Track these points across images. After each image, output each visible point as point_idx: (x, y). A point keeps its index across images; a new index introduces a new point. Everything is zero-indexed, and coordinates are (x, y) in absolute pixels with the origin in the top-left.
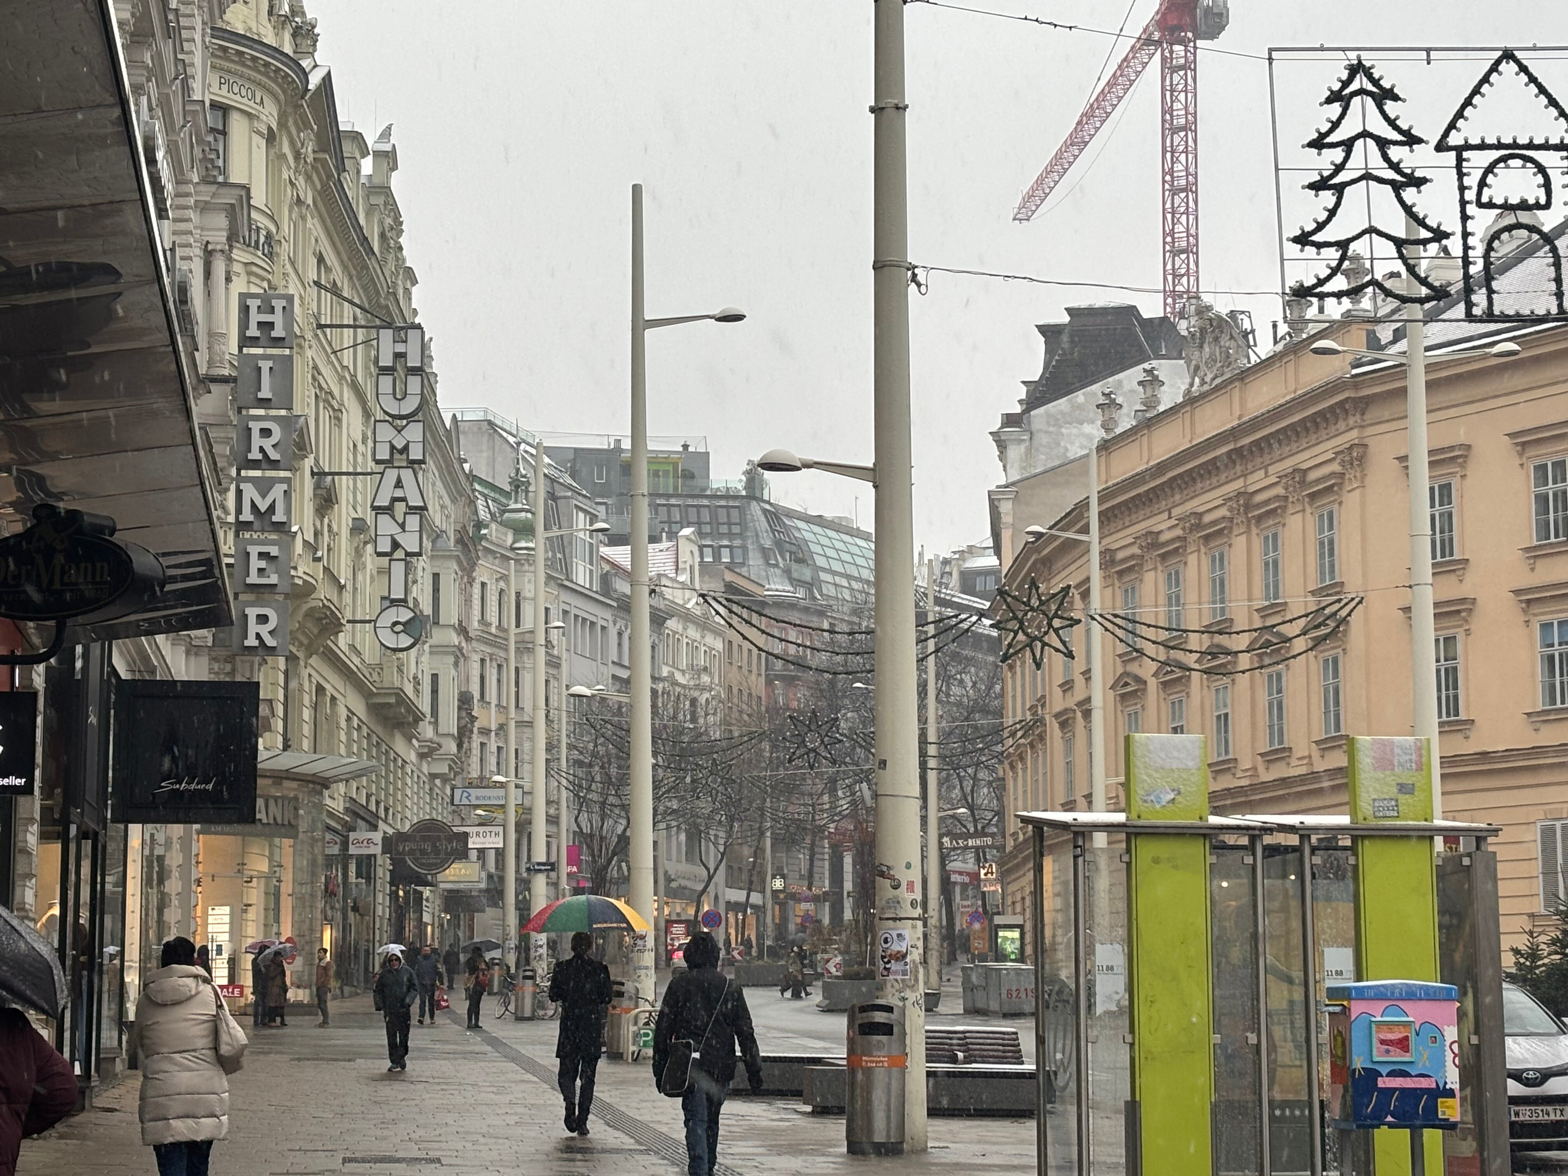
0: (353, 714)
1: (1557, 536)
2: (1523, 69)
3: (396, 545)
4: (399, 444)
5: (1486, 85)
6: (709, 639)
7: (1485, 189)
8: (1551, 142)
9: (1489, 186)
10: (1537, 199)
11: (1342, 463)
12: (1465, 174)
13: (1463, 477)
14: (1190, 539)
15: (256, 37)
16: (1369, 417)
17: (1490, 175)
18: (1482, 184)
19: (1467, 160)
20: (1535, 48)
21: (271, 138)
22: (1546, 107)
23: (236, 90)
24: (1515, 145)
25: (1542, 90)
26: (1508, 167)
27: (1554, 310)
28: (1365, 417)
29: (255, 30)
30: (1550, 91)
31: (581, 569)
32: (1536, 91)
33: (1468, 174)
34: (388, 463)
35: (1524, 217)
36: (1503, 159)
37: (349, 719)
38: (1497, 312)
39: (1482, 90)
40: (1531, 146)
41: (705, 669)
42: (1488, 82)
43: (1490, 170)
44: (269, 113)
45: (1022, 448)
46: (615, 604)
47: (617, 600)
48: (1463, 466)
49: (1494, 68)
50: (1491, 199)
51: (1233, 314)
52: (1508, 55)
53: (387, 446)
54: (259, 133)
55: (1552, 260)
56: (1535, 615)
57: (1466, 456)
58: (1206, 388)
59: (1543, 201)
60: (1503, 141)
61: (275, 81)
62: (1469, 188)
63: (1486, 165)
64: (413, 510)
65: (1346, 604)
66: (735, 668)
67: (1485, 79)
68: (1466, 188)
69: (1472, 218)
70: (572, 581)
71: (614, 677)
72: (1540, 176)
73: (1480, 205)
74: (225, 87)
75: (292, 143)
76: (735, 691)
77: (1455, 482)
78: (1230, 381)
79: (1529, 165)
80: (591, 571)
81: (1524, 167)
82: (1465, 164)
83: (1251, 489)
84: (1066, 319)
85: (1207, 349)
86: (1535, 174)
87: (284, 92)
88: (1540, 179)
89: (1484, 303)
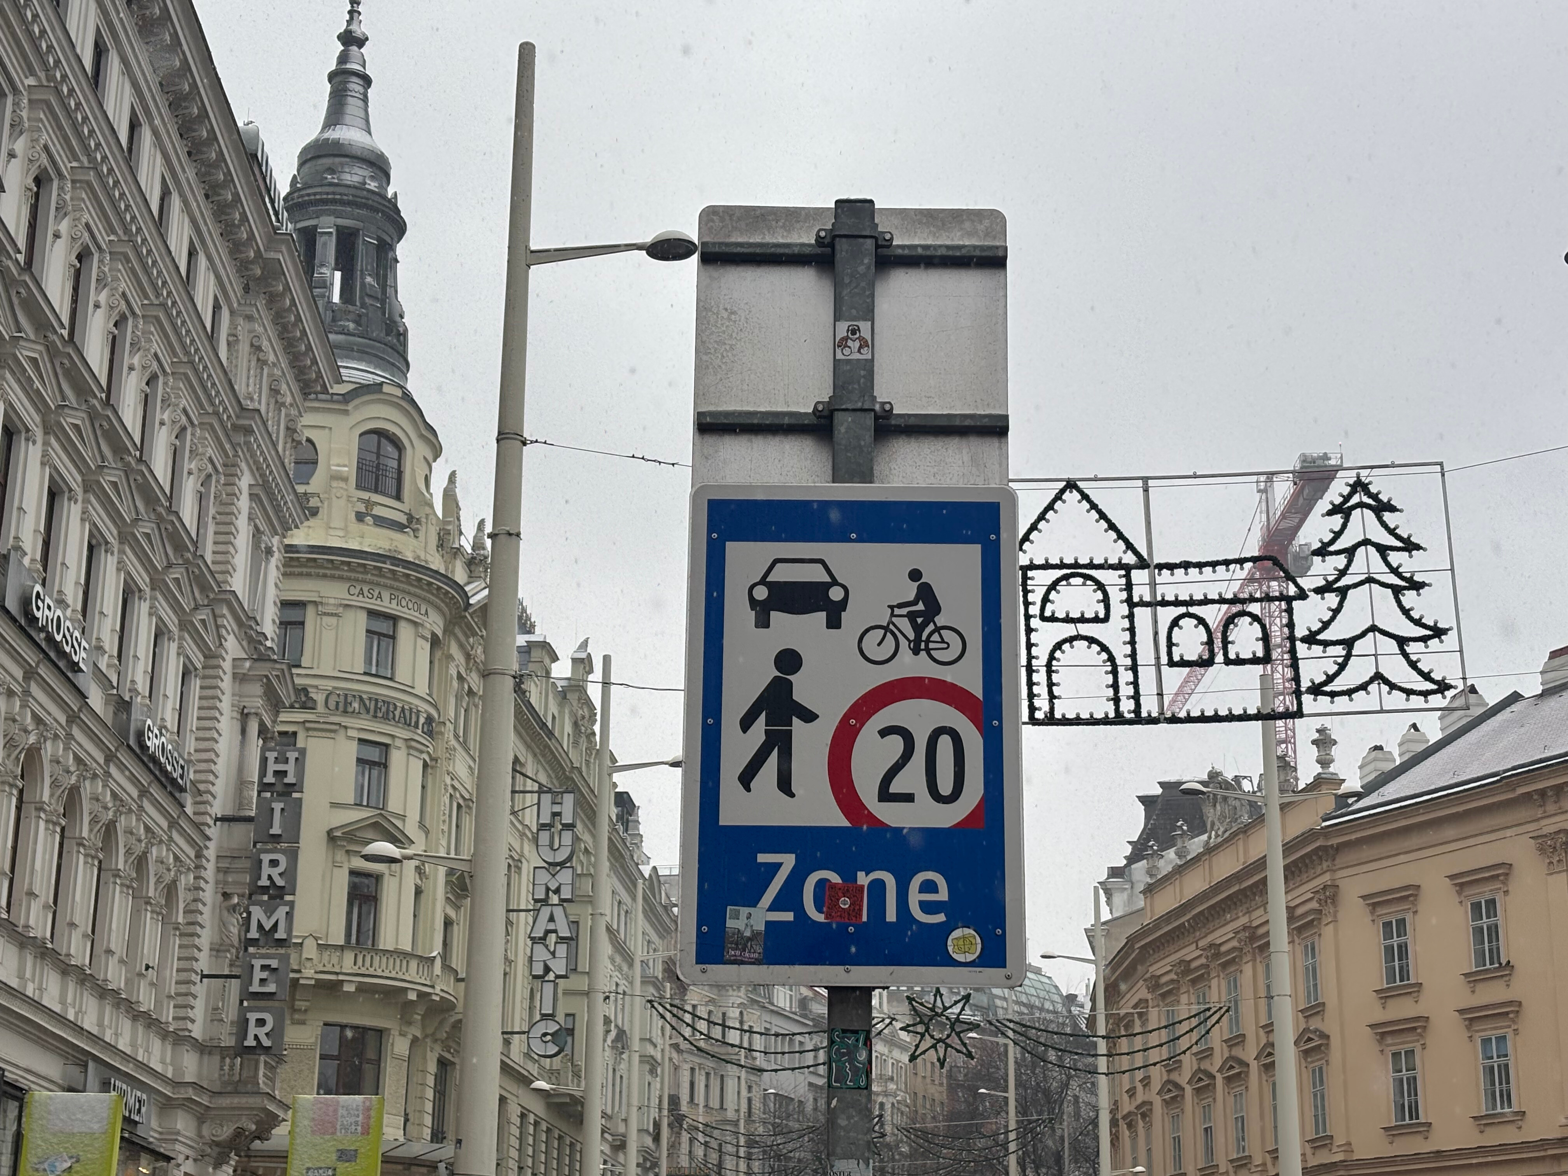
0: (529, 1111)
1: (1491, 963)
2: (1085, 497)
3: (547, 969)
4: (553, 886)
5: (1051, 512)
6: (896, 1053)
7: (1049, 604)
8: (1110, 562)
9: (1052, 602)
10: (1097, 613)
11: (1319, 901)
12: (1030, 591)
13: (1415, 912)
14: (1212, 966)
15: (423, 564)
16: (1340, 861)
17: (1053, 592)
18: (1045, 600)
19: (1032, 578)
20: (1096, 479)
21: (435, 642)
22: (1106, 531)
23: (404, 603)
24: (1076, 565)
25: (1102, 516)
26: (1069, 584)
27: (1112, 715)
28: (1336, 862)
29: (423, 557)
30: (1110, 516)
31: (781, 995)
32: (1097, 516)
33: (1033, 591)
34: (545, 902)
35: (1085, 629)
36: (1066, 577)
37: (523, 1116)
38: (1058, 715)
39: (1047, 517)
40: (1091, 566)
41: (892, 1079)
42: (1053, 509)
43: (1053, 586)
44: (435, 623)
45: (1125, 895)
46: (811, 1023)
47: (813, 1020)
48: (1413, 903)
49: (1058, 497)
50: (1053, 613)
51: (1237, 779)
52: (1071, 485)
53: (543, 888)
54: (423, 637)
55: (1110, 669)
56: (1477, 1031)
57: (1416, 895)
58: (1220, 840)
59: (1102, 615)
60: (1065, 561)
61: (437, 596)
62: (1034, 603)
63: (1049, 583)
64: (562, 940)
65: (1215, 1012)
66: (919, 1079)
67: (1050, 507)
68: (1030, 603)
69: (1036, 630)
70: (773, 1004)
71: (810, 1084)
72: (1099, 592)
73: (1043, 618)
74: (394, 602)
75: (461, 646)
76: (920, 1096)
77: (1409, 918)
78: (1235, 835)
79: (1089, 582)
80: (791, 996)
81: (1084, 584)
82: (1029, 582)
83: (1255, 924)
84: (1159, 791)
85: (1218, 807)
86: (1095, 591)
87: (447, 605)
88: (1099, 595)
89: (1046, 707)
